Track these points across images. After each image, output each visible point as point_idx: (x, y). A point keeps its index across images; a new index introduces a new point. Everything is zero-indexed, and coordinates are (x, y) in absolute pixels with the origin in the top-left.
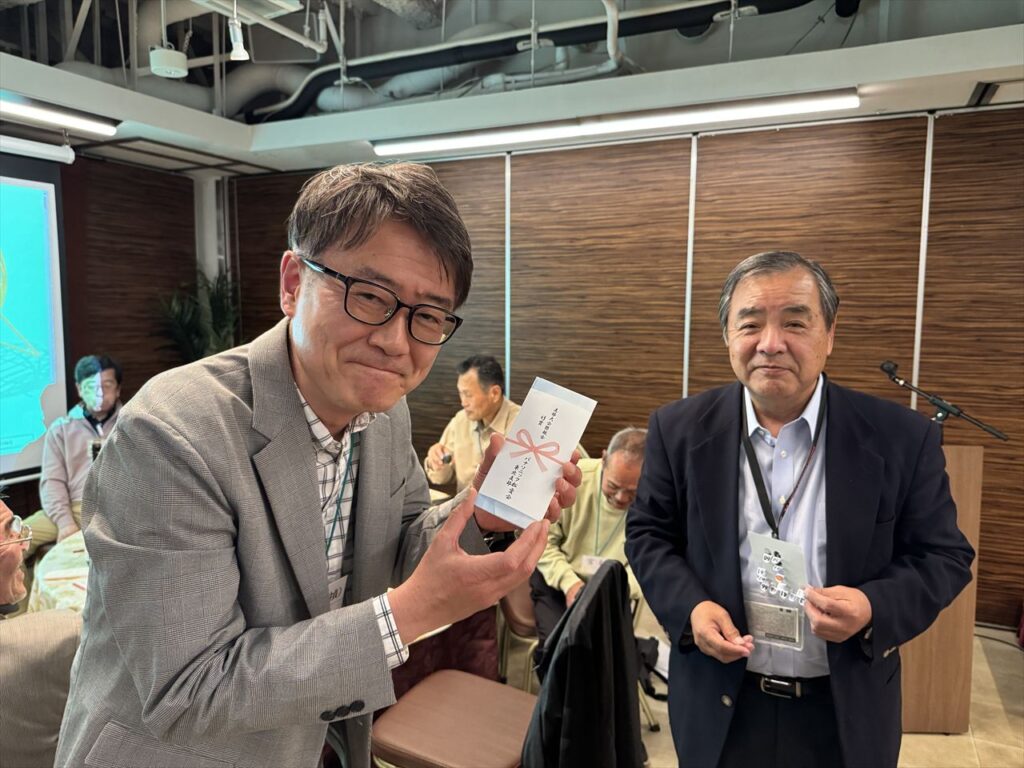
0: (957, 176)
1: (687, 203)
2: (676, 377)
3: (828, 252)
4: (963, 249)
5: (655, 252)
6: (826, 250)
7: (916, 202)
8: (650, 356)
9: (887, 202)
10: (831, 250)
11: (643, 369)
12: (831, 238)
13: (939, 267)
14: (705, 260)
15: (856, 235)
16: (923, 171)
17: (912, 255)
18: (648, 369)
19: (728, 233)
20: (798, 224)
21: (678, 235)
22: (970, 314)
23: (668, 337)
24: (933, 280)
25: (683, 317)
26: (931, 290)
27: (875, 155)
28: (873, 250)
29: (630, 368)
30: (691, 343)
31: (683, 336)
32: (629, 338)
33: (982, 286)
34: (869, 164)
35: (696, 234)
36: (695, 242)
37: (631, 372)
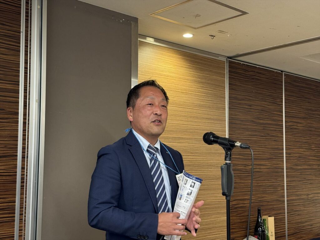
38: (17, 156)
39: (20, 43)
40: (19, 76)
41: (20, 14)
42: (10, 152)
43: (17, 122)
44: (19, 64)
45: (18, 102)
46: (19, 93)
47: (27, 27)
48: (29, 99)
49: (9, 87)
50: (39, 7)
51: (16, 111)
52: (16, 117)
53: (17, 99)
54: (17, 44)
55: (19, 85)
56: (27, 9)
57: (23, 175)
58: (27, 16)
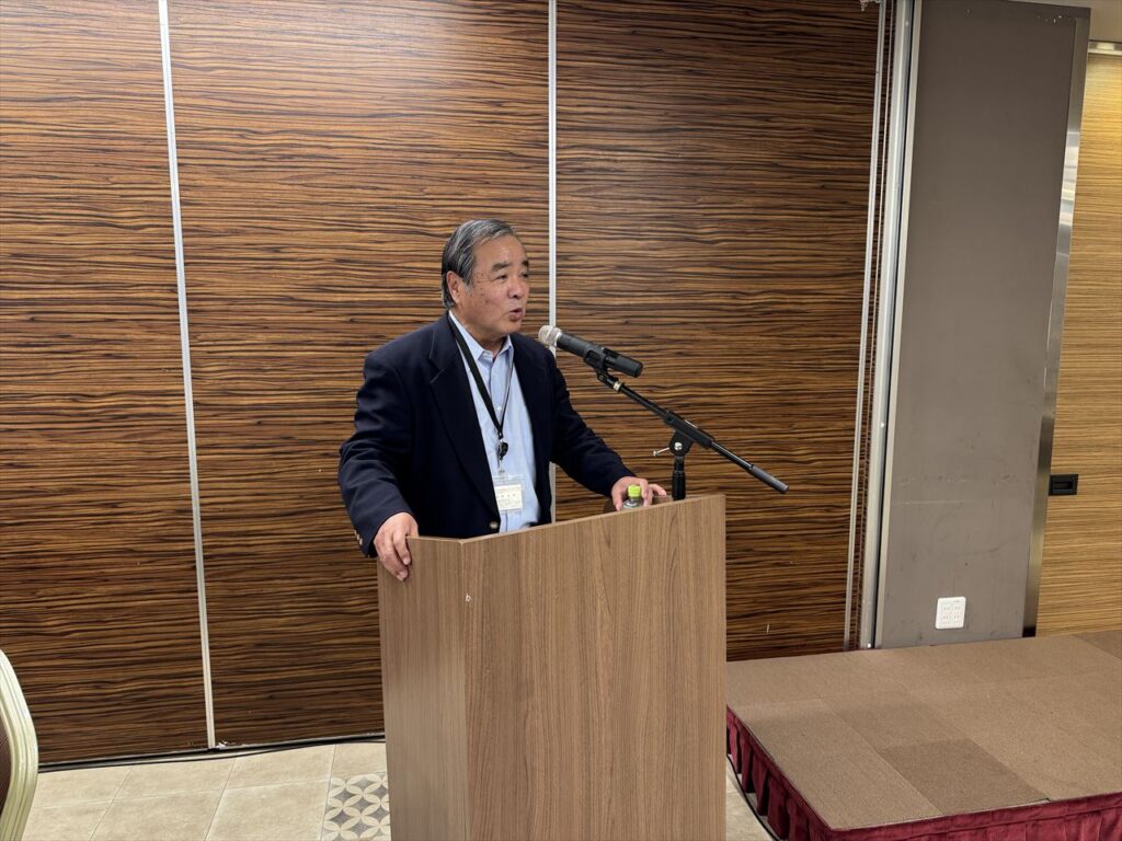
0: (590, 74)
1: (160, 69)
2: (170, 401)
3: (418, 182)
4: (603, 189)
5: (103, 158)
6: (413, 177)
7: (538, 108)
8: (111, 364)
9: (499, 104)
10: (421, 177)
11: (99, 389)
12: (420, 156)
13: (574, 215)
14: (202, 179)
15: (458, 155)
16: (547, 59)
17: (537, 194)
18: (110, 388)
19: (243, 133)
20: (366, 128)
21: (147, 128)
22: (616, 286)
23: (149, 326)
24: (567, 234)
25: (173, 288)
26: (565, 248)
27: (478, 23)
28: (485, 182)
29: (71, 389)
30: (192, 336)
31: (177, 323)
32: (64, 329)
33: (627, 245)
34: (469, 38)
35: (179, 129)
36: (180, 145)
37: (75, 397)
38: (863, 274)
39: (873, 92)
40: (870, 147)
41: (875, 42)
42: (855, 268)
43: (865, 221)
44: (872, 127)
45: (867, 190)
46: (869, 175)
47: (885, 62)
48: (885, 183)
49: (857, 166)
50: (907, 23)
51: (864, 203)
52: (864, 213)
53: (865, 185)
54: (869, 95)
55: (869, 161)
56: (887, 31)
57: (871, 303)
58: (886, 44)
